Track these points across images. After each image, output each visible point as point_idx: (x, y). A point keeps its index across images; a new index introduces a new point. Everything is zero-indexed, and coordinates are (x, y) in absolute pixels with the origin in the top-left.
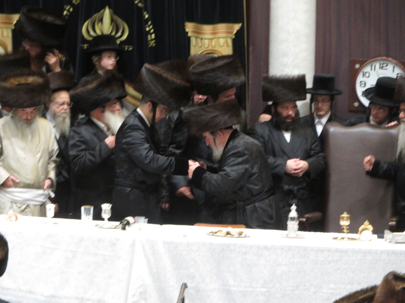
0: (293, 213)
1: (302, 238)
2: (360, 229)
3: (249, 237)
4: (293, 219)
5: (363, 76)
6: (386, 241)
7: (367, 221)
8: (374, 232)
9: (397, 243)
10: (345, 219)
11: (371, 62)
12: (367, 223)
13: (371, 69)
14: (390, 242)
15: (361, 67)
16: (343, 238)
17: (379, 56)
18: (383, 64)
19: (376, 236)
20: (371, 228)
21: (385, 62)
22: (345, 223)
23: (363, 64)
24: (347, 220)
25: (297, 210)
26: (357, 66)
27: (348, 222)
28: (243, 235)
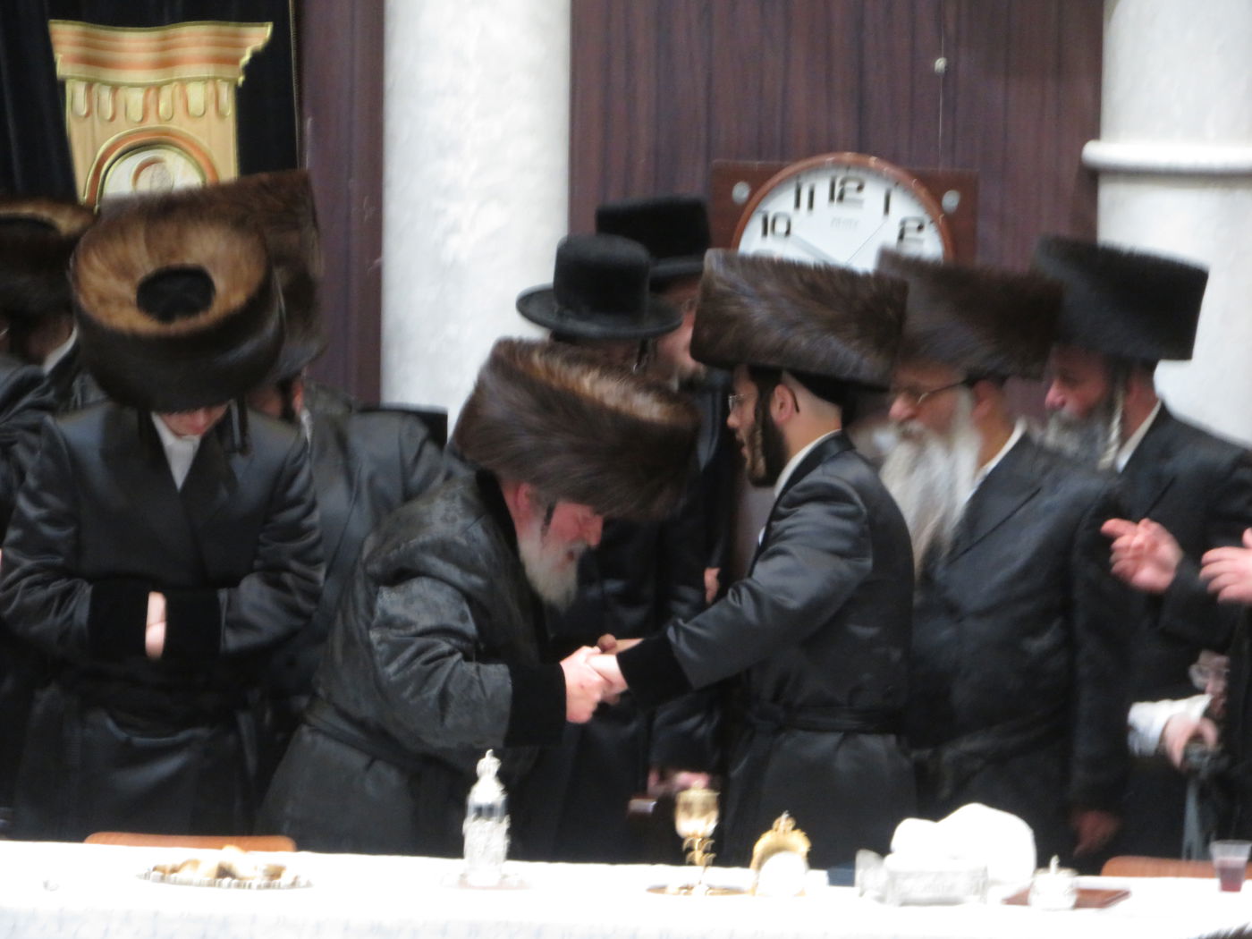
0: (487, 789)
1: (522, 885)
2: (759, 847)
3: (309, 885)
4: (485, 812)
5: (765, 232)
6: (861, 894)
7: (785, 816)
8: (815, 860)
9: (904, 904)
10: (697, 808)
11: (797, 176)
12: (784, 822)
13: (798, 204)
14: (881, 899)
15: (755, 198)
16: (688, 888)
17: (830, 149)
18: (843, 183)
19: (821, 875)
20: (800, 843)
21: (852, 173)
22: (696, 824)
23: (762, 183)
24: (705, 811)
25: (502, 776)
26: (741, 192)
27: (708, 823)
28: (286, 879)
